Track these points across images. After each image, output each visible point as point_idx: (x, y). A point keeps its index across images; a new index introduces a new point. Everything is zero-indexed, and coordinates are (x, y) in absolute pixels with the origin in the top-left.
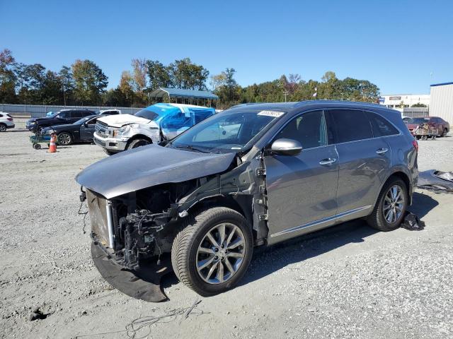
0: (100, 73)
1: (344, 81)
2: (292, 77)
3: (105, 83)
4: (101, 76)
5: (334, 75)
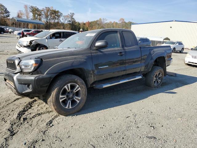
0: (6, 10)
1: (128, 23)
2: (103, 19)
3: (8, 15)
4: (6, 12)
5: (123, 20)
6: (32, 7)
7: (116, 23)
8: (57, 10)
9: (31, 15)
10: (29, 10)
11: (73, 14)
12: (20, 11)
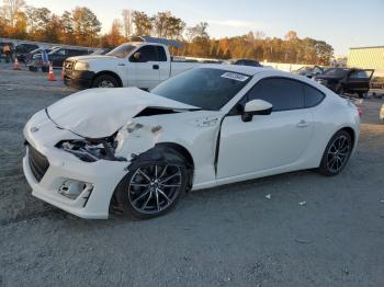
0: (95, 19)
3: (98, 28)
6: (136, 13)
7: (280, 41)
8: (177, 17)
9: (134, 27)
10: (131, 18)
11: (206, 24)
12: (116, 20)
